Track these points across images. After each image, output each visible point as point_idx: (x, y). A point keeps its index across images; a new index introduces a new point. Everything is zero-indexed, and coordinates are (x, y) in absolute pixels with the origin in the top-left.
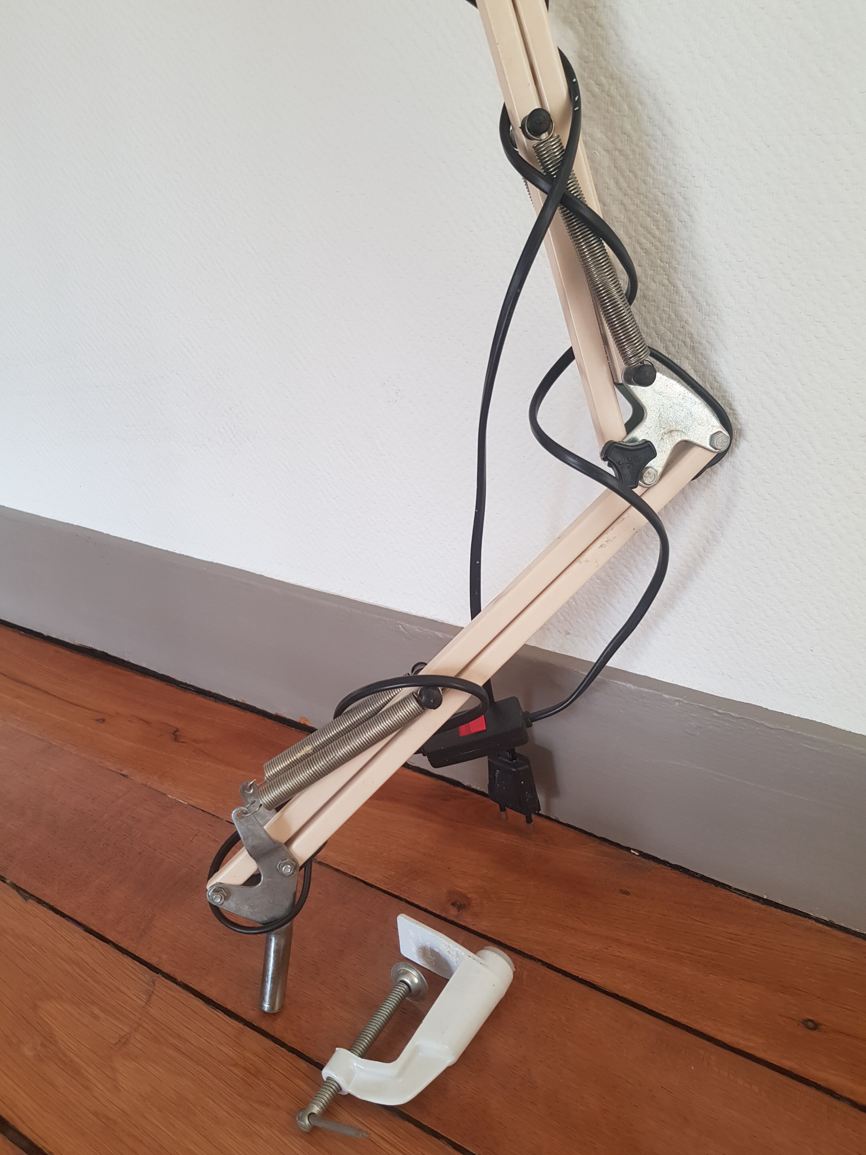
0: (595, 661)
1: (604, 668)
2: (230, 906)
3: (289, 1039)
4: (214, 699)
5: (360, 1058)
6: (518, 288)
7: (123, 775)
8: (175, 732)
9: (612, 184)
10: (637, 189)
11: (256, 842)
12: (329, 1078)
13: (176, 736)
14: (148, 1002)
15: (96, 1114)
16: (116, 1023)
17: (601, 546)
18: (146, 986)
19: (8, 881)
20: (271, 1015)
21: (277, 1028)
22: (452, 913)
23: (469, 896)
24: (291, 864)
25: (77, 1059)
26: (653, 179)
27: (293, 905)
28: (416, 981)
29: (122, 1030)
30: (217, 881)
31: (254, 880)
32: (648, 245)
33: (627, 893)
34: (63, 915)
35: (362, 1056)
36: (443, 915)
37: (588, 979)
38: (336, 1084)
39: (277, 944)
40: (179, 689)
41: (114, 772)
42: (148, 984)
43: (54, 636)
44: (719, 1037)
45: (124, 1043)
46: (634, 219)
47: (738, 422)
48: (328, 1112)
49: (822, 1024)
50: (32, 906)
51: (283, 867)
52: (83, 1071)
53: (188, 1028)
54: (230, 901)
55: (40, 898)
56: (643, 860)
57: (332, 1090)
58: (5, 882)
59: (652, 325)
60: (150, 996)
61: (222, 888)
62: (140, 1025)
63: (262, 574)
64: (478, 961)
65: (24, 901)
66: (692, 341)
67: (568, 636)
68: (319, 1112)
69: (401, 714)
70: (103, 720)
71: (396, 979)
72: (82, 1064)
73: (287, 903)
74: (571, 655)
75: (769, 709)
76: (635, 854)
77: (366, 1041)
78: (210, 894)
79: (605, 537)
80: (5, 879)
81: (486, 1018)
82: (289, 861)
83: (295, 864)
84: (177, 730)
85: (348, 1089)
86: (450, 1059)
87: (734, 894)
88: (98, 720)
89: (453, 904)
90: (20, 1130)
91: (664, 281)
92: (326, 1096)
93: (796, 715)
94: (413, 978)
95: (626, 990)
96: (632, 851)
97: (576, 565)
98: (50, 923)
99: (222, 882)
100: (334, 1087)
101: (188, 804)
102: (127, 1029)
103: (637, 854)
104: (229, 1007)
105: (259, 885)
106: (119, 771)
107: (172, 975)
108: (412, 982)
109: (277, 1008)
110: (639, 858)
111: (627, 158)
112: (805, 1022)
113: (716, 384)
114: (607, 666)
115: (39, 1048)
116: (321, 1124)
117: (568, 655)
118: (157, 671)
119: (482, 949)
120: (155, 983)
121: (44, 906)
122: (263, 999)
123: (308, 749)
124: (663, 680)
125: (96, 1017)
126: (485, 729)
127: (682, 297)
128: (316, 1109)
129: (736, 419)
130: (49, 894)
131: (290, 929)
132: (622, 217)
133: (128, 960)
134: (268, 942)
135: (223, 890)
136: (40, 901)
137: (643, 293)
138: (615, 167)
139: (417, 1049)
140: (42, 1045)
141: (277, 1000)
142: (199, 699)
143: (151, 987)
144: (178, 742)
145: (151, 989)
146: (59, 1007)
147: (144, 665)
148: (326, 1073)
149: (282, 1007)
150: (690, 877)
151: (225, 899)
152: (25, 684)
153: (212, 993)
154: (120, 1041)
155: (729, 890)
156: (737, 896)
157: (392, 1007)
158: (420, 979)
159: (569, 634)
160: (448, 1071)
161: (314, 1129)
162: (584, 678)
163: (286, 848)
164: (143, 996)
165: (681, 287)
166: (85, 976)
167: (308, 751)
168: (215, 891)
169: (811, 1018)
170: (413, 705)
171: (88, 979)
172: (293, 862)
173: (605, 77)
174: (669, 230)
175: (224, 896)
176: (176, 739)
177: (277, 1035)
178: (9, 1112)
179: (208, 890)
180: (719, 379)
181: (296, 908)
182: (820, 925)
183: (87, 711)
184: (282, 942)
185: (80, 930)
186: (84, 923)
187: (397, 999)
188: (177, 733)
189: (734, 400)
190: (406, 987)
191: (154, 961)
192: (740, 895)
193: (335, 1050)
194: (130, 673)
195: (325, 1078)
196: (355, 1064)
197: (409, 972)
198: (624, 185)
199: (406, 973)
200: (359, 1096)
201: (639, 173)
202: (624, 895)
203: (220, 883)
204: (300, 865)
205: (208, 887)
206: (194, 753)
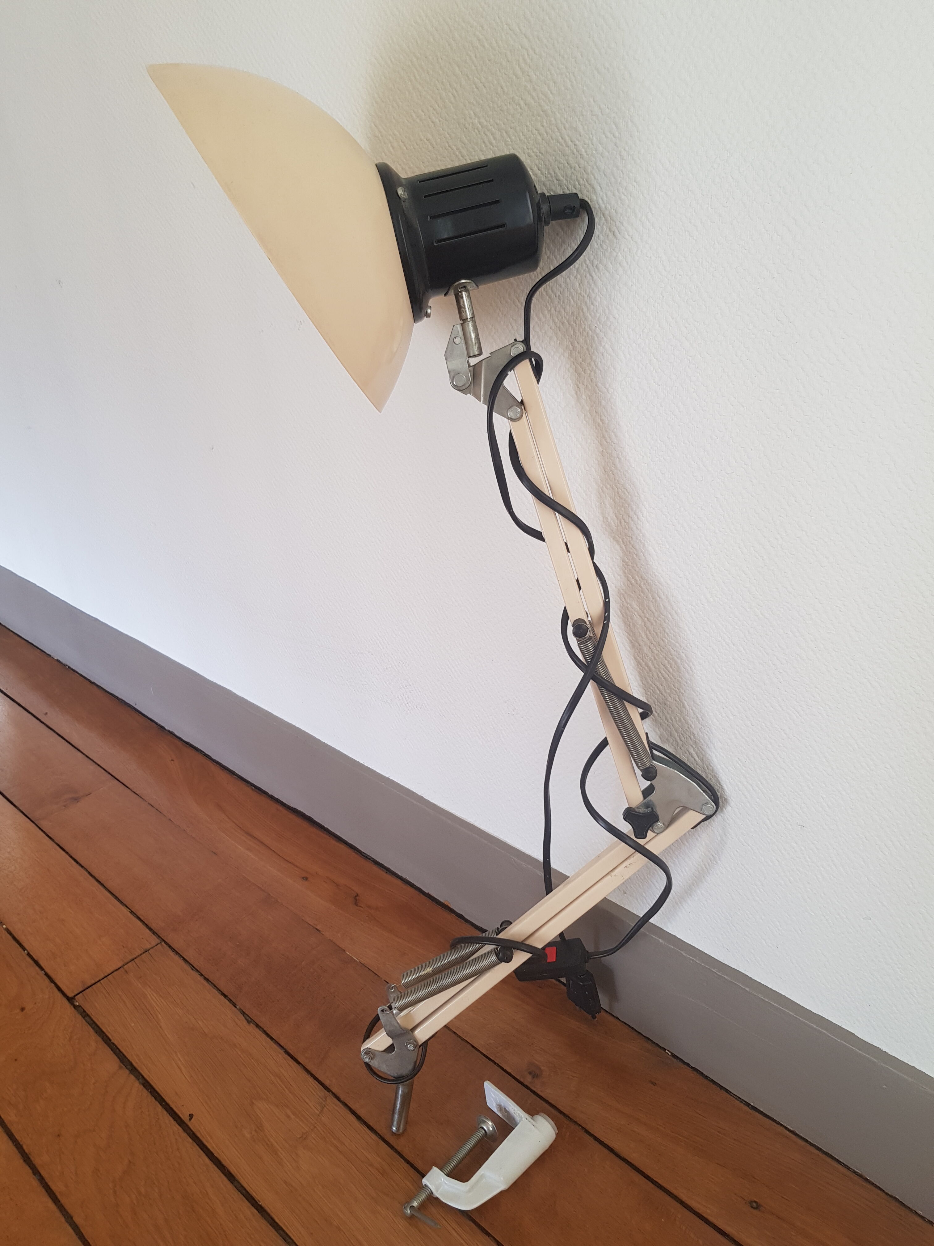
0: (641, 916)
1: (648, 922)
2: (375, 1064)
3: (406, 1153)
4: (385, 870)
5: (446, 1176)
6: (563, 728)
7: (318, 930)
8: (356, 896)
9: (643, 635)
10: (658, 643)
11: (392, 1029)
12: (426, 1185)
13: (356, 899)
14: (321, 1112)
15: (285, 1182)
16: (300, 1123)
17: (626, 867)
18: (321, 1100)
19: (238, 1007)
20: (396, 1135)
21: (399, 1144)
22: (528, 1080)
23: (543, 1068)
24: (414, 1044)
25: (275, 1144)
26: (668, 640)
27: (414, 1069)
28: (491, 1129)
29: (305, 1129)
30: (368, 1046)
31: (391, 1049)
32: (666, 676)
33: (655, 1084)
34: (272, 1039)
35: (448, 1175)
36: (522, 1080)
37: (609, 1145)
38: (429, 1190)
39: (402, 1091)
40: (362, 857)
41: (312, 926)
42: (322, 1099)
43: (276, 796)
44: (689, 1202)
45: (305, 1138)
46: (657, 658)
47: (724, 793)
48: (422, 1206)
49: (762, 1206)
50: (252, 1028)
51: (408, 1045)
52: (280, 1154)
53: (344, 1135)
54: (374, 1060)
55: (258, 1023)
56: (673, 1059)
57: (426, 1193)
58: (236, 1007)
59: (670, 721)
60: (323, 1108)
61: (370, 1052)
62: (315, 1127)
63: (422, 796)
64: (531, 1123)
65: (248, 1024)
66: (694, 738)
67: (625, 894)
68: (417, 1206)
69: (486, 962)
70: (307, 879)
71: (479, 1124)
72: (279, 1148)
73: (410, 1067)
74: (627, 908)
75: (753, 978)
76: (668, 1054)
77: (452, 1165)
78: (362, 1054)
79: (629, 861)
80: (236, 1005)
81: (531, 1163)
82: (413, 1042)
83: (416, 1044)
84: (357, 895)
85: (437, 1194)
86: (503, 1187)
87: (732, 1097)
88: (303, 878)
89: (530, 1073)
90: (242, 1183)
91: (676, 698)
92: (423, 1196)
93: (769, 987)
94: (489, 1126)
95: (634, 1157)
96: (667, 1051)
97: (608, 877)
98: (264, 1044)
99: (371, 1048)
100: (428, 1192)
101: (360, 962)
102: (307, 1129)
103: (670, 1054)
104: (371, 1124)
105: (393, 1053)
106: (315, 926)
107: (338, 1095)
108: (488, 1129)
109: (401, 1131)
110: (670, 1057)
111: (652, 624)
112: (751, 1202)
113: (710, 767)
114: (650, 922)
115: (254, 1133)
116: (416, 1214)
117: (625, 907)
118: (347, 841)
119: (537, 1114)
120: (327, 1099)
121: (260, 1030)
122: (392, 1124)
123: (429, 970)
124: (686, 941)
125: (288, 1117)
126: (555, 961)
127: (687, 711)
128: (415, 1204)
129: (723, 792)
130: (263, 1021)
131: (413, 1083)
132: (650, 655)
133: (311, 1080)
134: (398, 1089)
135: (370, 1053)
136: (257, 1026)
137: (664, 702)
138: (645, 626)
139: (482, 1176)
140: (255, 1131)
141: (402, 1126)
142: (375, 868)
143: (324, 1101)
144: (357, 906)
145: (324, 1103)
146: (267, 1106)
147: (339, 834)
148: (425, 1181)
149: (405, 1130)
150: (703, 1078)
151: (371, 1059)
152: (255, 838)
153: (361, 1112)
154: (302, 1136)
155: (729, 1094)
156: (734, 1099)
157: (471, 1146)
158: (493, 1128)
159: (626, 893)
160: (502, 1193)
161: (412, 1217)
162: (632, 928)
163: (411, 1032)
164: (318, 1107)
165: (686, 704)
166: (284, 1086)
167: (429, 971)
168: (366, 1053)
169: (756, 1200)
170: (494, 958)
171: (286, 1089)
172: (415, 1043)
173: (638, 576)
174: (678, 671)
175: (371, 1058)
176: (356, 904)
177: (399, 1149)
178: (235, 1171)
179: (362, 1052)
180: (712, 765)
181: (416, 1070)
182: (788, 1132)
183: (296, 869)
184: (406, 1091)
185: (282, 1052)
186: (285, 1047)
187: (476, 1139)
188: (357, 898)
189: (722, 780)
190: (483, 1132)
191: (327, 1083)
192: (736, 1099)
193: (432, 1168)
194: (328, 837)
195: (424, 1184)
196: (442, 1179)
197: (485, 1121)
198: (651, 638)
199: (484, 1122)
200: (443, 1201)
201: (660, 634)
202: (652, 1085)
203: (369, 1048)
204: (420, 1044)
205: (362, 1049)
206: (367, 918)
